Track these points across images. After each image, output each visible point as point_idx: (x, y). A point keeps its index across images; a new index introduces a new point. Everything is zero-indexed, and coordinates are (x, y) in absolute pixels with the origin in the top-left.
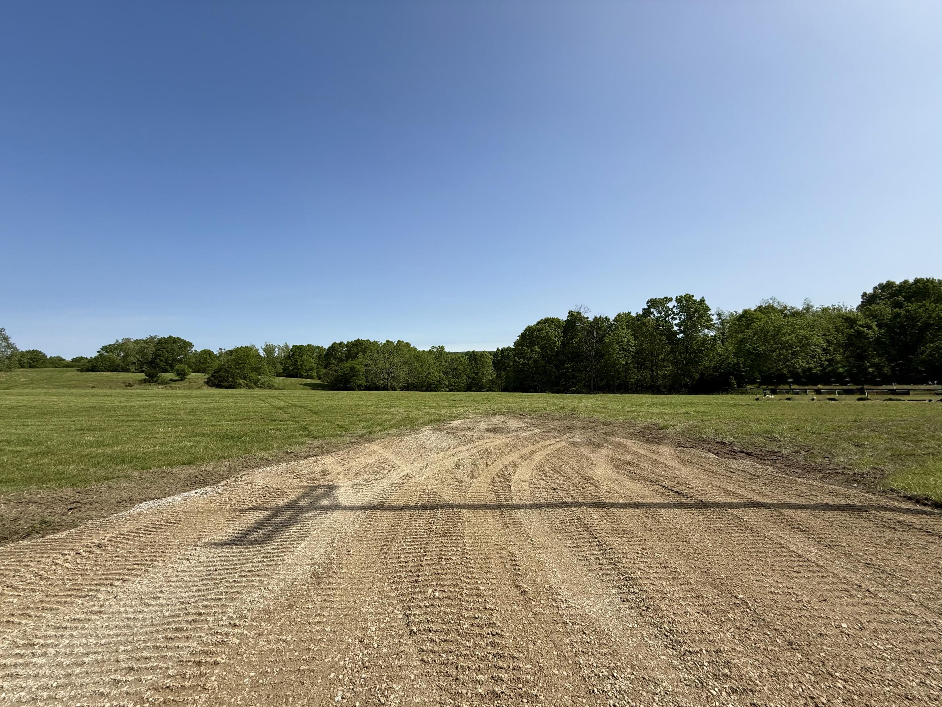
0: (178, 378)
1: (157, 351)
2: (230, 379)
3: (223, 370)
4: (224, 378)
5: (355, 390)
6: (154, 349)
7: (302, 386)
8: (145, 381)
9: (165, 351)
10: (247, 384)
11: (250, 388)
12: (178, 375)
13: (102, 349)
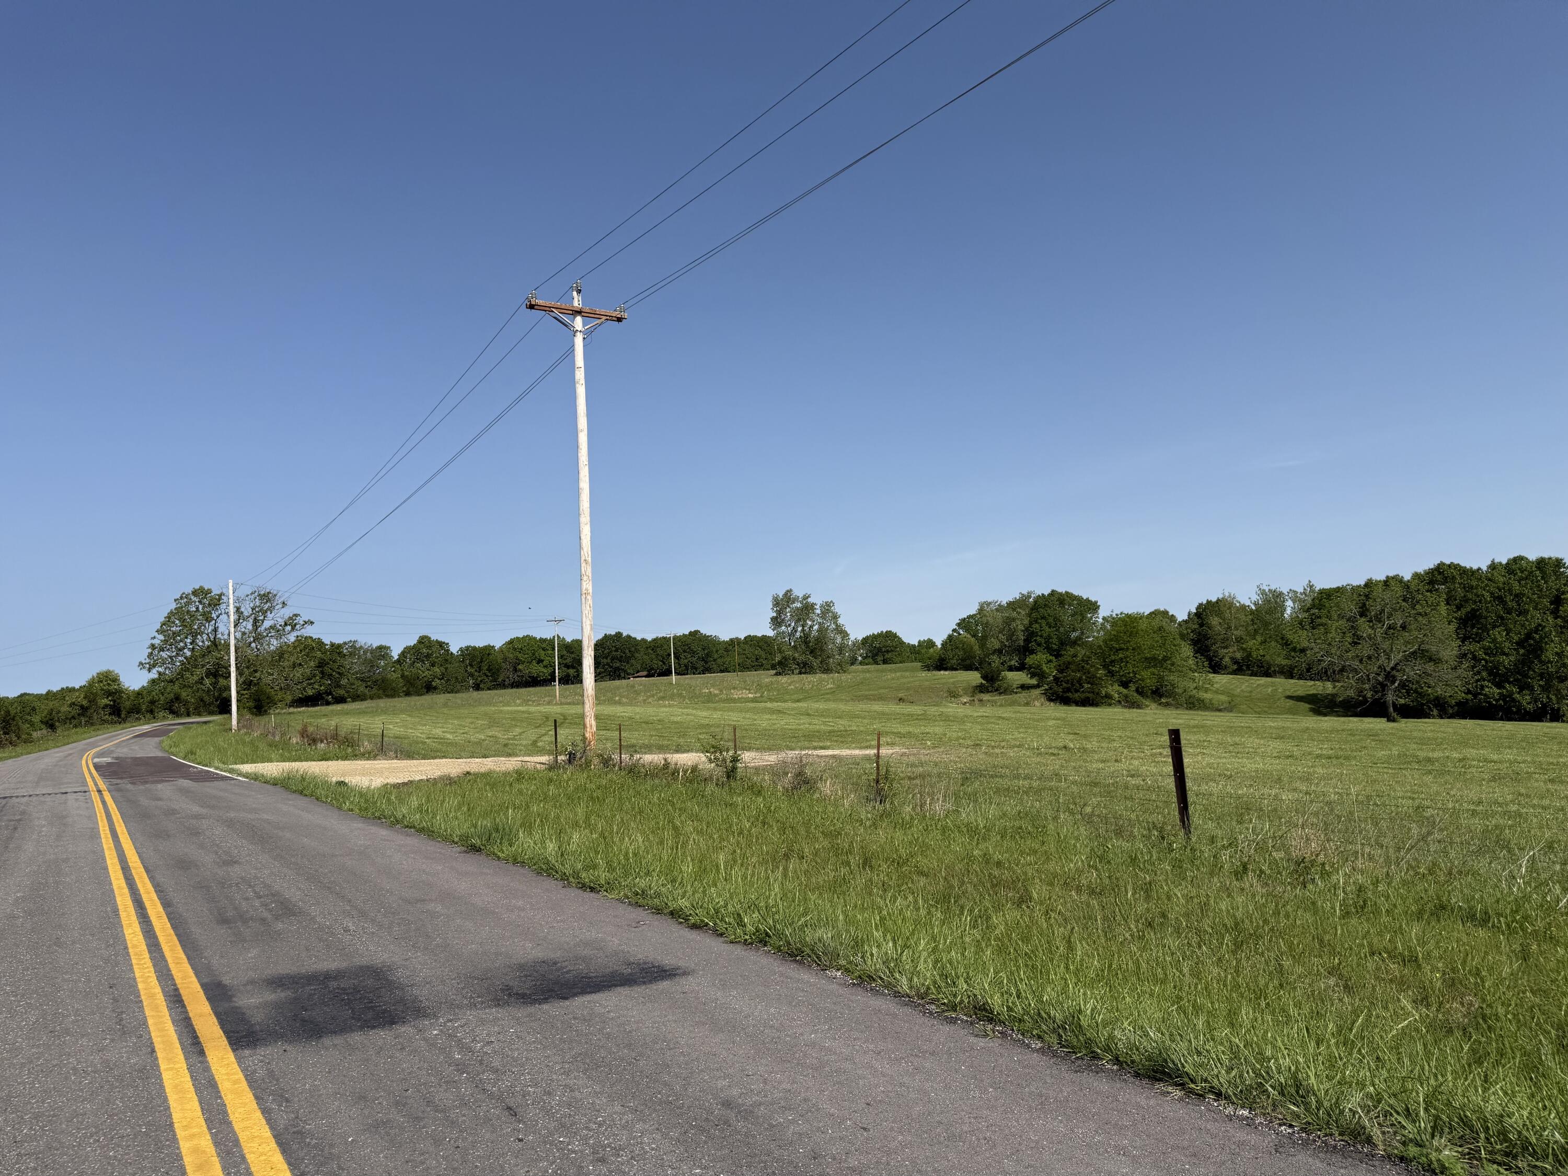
0: (1034, 682)
1: (1031, 624)
2: (1086, 686)
3: (1073, 667)
4: (1073, 685)
5: (1427, 716)
6: (1026, 622)
7: (1291, 703)
8: (981, 689)
9: (1044, 623)
10: (1126, 696)
11: (1133, 705)
12: (1033, 675)
13: (958, 625)
